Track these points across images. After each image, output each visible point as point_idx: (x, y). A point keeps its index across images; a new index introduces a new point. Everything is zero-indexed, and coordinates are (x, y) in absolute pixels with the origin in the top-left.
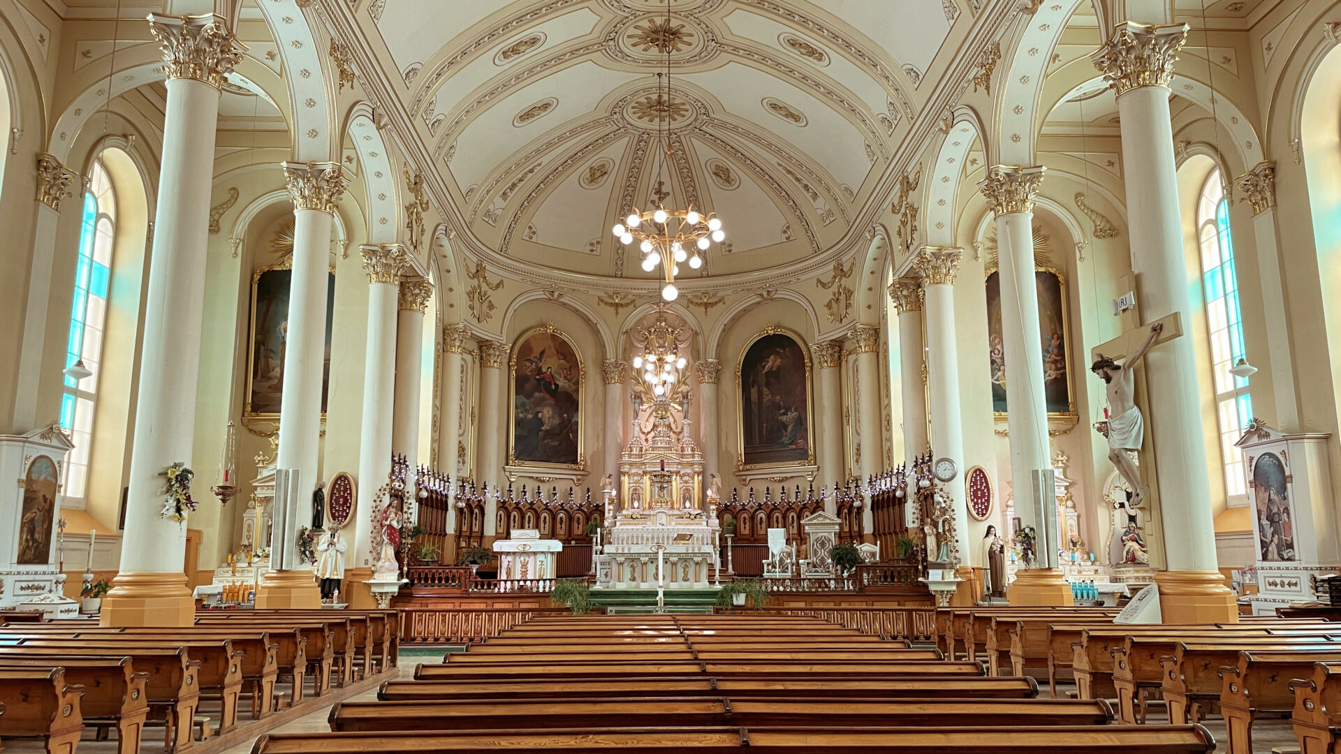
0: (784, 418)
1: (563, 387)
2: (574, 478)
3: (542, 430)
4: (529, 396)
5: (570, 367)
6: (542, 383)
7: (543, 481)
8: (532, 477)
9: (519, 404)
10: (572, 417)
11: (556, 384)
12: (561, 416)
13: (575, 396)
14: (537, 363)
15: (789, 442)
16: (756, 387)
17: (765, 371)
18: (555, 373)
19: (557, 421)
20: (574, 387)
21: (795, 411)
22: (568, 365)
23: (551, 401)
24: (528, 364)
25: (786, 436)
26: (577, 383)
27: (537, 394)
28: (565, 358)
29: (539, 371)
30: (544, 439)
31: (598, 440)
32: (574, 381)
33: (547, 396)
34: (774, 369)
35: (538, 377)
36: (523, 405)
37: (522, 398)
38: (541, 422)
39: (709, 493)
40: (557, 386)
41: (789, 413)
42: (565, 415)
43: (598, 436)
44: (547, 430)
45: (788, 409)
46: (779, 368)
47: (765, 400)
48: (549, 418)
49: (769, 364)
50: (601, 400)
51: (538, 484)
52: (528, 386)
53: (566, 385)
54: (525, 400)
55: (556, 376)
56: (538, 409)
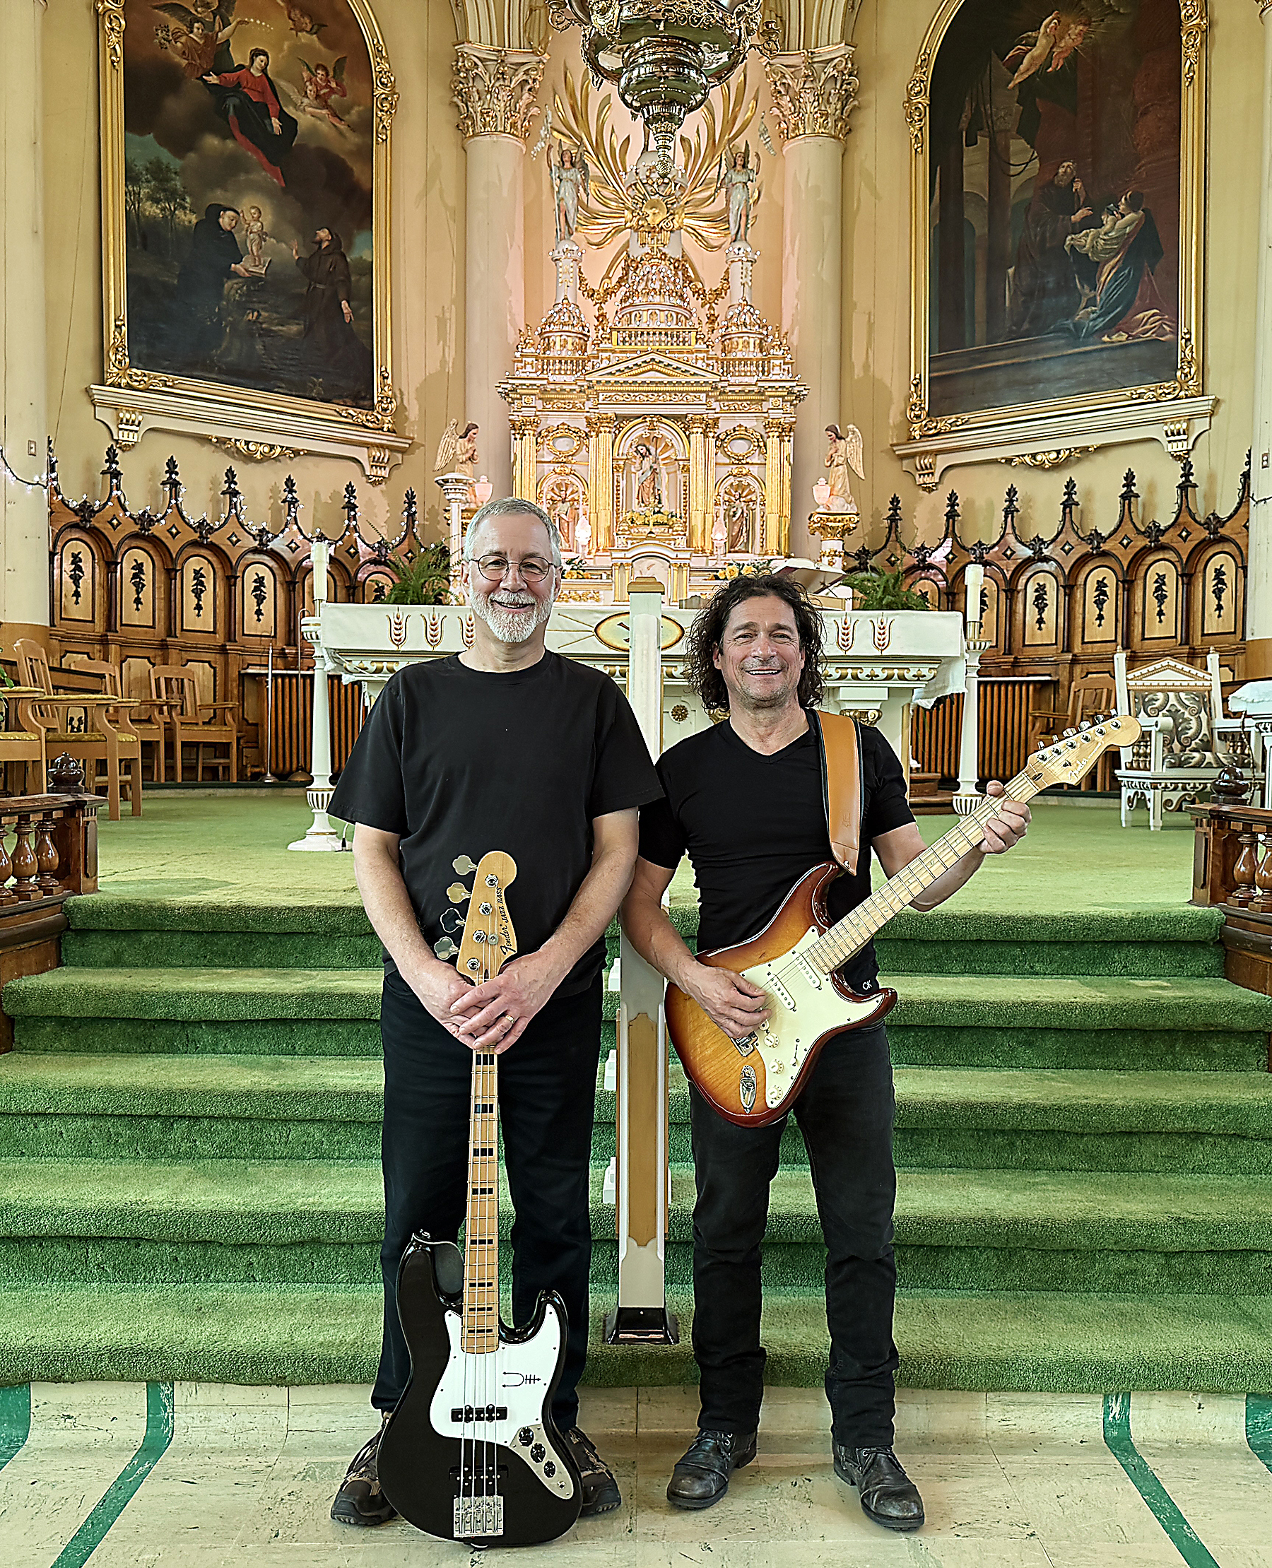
0: (1085, 240)
1: (314, 131)
2: (362, 454)
3: (236, 275)
4: (181, 143)
5: (340, 65)
6: (232, 102)
7: (249, 458)
8: (204, 439)
9: (140, 166)
10: (350, 246)
11: (283, 116)
12: (306, 232)
13: (357, 169)
14: (208, 26)
15: (1100, 323)
16: (982, 141)
17: (1018, 79)
18: (279, 74)
19: (291, 250)
20: (354, 139)
21: (1133, 206)
22: (330, 58)
23: (267, 176)
24: (174, 24)
25: (1092, 302)
26: (365, 127)
27: (212, 142)
28: (318, 28)
29: (219, 57)
30: (243, 307)
31: (442, 335)
32: (354, 115)
33: (253, 156)
34: (1057, 64)
35: (213, 79)
36: (159, 173)
37: (151, 148)
38: (230, 247)
39: (821, 493)
40: (290, 124)
41: (1108, 220)
42: (323, 234)
43: (442, 322)
44: (254, 279)
45: (1101, 206)
46: (1074, 58)
47: (1015, 183)
48: (262, 235)
49: (1036, 51)
50: (451, 200)
51: (230, 463)
52: (176, 107)
53: (324, 127)
54: (165, 156)
55: (282, 84)
56: (218, 196)
